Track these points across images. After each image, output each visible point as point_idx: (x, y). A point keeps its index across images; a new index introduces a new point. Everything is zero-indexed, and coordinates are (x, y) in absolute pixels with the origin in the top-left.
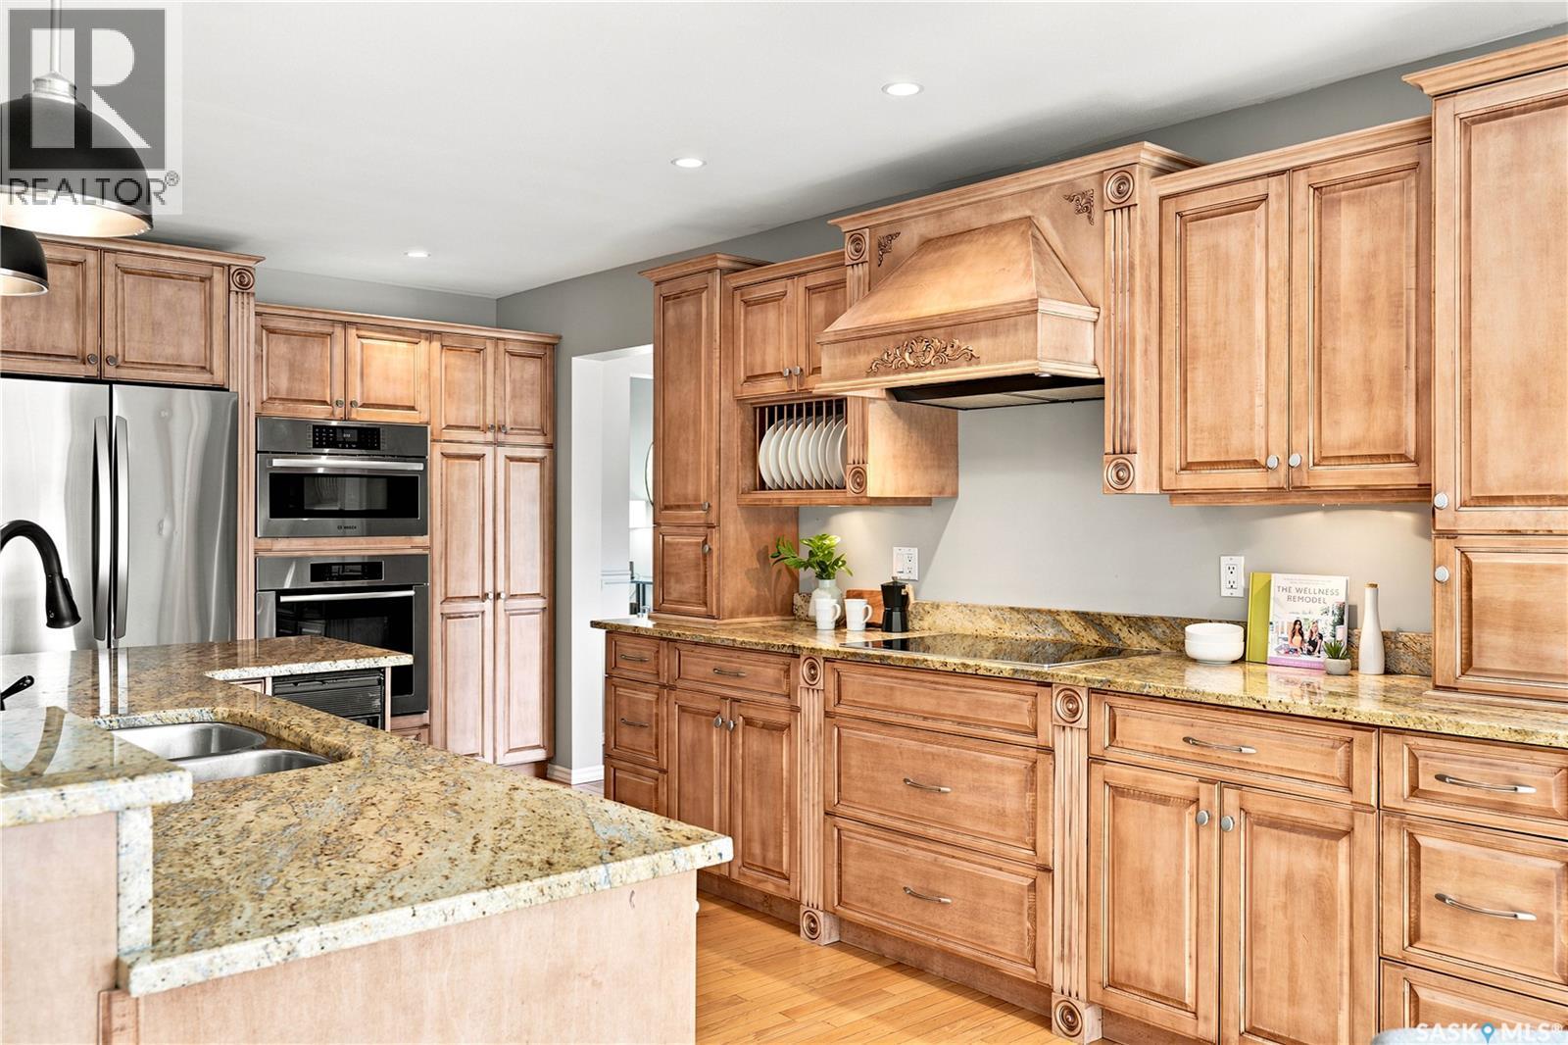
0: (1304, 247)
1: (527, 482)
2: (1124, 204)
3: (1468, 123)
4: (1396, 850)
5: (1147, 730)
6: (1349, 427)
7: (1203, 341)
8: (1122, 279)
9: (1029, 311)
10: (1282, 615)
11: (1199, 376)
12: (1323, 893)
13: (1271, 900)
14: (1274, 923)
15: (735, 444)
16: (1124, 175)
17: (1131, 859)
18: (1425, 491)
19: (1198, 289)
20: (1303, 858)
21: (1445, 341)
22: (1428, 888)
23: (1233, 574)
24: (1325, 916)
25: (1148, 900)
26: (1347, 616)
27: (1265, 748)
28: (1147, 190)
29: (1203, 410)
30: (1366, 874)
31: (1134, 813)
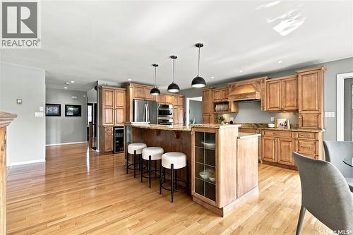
0: (283, 87)
1: (181, 111)
2: (263, 82)
3: (302, 76)
4: (297, 142)
5: (268, 133)
6: (288, 104)
7: (272, 96)
8: (263, 90)
9: (255, 93)
10: (279, 123)
11: (271, 99)
12: (289, 147)
13: (283, 148)
14: (283, 151)
15: (213, 107)
16: (263, 80)
17: (267, 146)
18: (298, 110)
19: (271, 91)
20: (287, 144)
21: (300, 95)
22: (300, 145)
23: (272, 119)
24: (289, 149)
25: (269, 149)
26: (286, 122)
27: (282, 134)
28: (266, 81)
29: (272, 102)
30: (293, 145)
31: (267, 142)
